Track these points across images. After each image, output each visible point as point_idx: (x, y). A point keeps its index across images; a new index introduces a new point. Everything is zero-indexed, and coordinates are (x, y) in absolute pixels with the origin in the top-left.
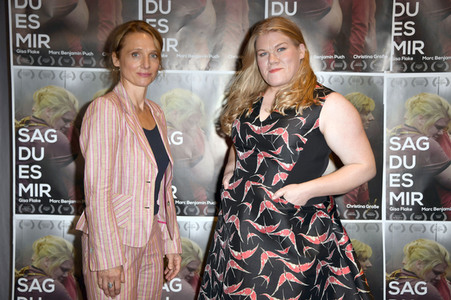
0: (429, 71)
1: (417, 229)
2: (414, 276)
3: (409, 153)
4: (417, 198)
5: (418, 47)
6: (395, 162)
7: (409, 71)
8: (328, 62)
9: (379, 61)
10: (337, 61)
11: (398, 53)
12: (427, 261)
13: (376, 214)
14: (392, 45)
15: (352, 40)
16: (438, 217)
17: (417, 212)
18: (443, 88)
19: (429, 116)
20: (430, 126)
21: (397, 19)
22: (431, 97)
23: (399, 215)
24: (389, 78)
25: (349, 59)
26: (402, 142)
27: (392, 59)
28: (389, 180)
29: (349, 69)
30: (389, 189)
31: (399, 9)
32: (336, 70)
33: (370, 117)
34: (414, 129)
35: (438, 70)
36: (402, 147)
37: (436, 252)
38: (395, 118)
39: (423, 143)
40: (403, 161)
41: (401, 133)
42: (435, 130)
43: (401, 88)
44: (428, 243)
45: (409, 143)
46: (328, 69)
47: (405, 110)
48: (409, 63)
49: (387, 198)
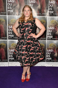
0: (54, 16)
1: (51, 42)
2: (51, 49)
3: (51, 30)
4: (52, 37)
5: (52, 12)
6: (49, 31)
7: (51, 16)
8: (38, 14)
9: (46, 14)
10: (40, 14)
11: (49, 13)
12: (53, 47)
13: (45, 39)
14: (48, 12)
15: (42, 11)
16: (55, 40)
17: (52, 39)
18: (56, 19)
19: (54, 24)
20: (54, 25)
21: (49, 7)
22: (54, 20)
23: (49, 40)
24: (48, 17)
25: (41, 14)
26: (50, 28)
27: (48, 14)
28: (48, 34)
29: (41, 16)
30: (47, 35)
31: (49, 6)
32: (39, 16)
33: (45, 24)
34: (52, 26)
35: (55, 16)
36: (50, 29)
37: (54, 45)
38: (49, 24)
39: (53, 28)
40: (50, 31)
41: (49, 26)
42: (55, 26)
43: (50, 19)
44: (53, 44)
45: (51, 28)
46: (38, 16)
47: (50, 23)
48: (51, 15)
49: (47, 37)
